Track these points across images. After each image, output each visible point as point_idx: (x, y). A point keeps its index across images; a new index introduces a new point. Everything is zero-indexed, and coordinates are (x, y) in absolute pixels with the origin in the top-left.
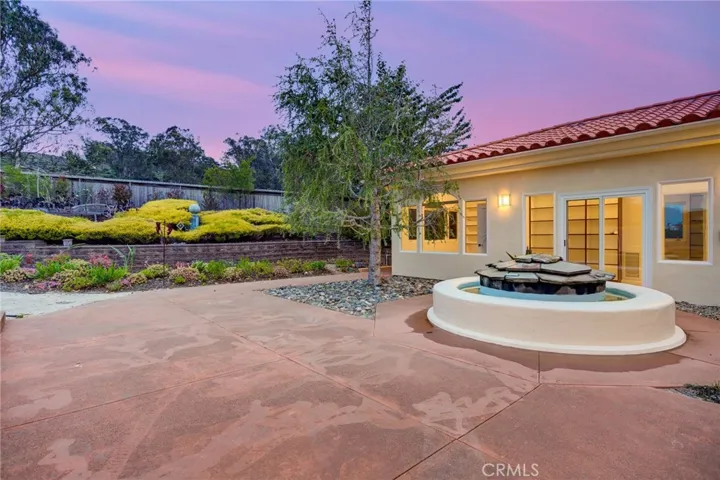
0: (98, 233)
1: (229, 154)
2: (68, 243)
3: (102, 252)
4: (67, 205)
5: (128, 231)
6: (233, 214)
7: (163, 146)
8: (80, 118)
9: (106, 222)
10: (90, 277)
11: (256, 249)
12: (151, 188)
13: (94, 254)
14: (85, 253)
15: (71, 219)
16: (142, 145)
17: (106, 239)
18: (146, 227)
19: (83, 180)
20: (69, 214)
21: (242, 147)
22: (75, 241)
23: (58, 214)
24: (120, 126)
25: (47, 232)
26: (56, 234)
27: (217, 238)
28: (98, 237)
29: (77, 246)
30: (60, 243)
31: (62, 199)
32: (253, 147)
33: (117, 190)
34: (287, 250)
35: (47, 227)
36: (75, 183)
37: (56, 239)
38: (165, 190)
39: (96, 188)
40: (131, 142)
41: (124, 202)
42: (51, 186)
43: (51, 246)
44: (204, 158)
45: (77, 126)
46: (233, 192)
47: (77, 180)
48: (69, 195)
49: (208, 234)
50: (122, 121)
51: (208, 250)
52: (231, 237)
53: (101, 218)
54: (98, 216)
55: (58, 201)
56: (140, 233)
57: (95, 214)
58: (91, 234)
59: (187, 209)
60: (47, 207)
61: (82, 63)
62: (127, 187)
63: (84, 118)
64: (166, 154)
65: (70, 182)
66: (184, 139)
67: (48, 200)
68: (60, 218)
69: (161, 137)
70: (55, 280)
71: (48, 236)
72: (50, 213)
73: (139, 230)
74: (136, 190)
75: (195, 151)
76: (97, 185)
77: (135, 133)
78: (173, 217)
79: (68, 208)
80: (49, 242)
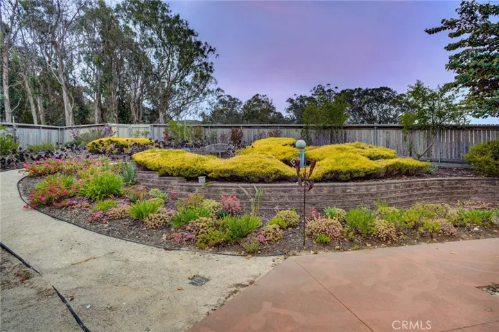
0: (227, 171)
1: (290, 109)
2: (202, 180)
3: (231, 191)
4: (202, 145)
5: (253, 169)
6: (337, 149)
7: (251, 108)
8: (209, 90)
9: (232, 160)
10: (224, 230)
11: (383, 189)
12: (256, 130)
13: (224, 193)
14: (216, 191)
15: (204, 157)
16: (239, 110)
17: (234, 177)
18: (269, 165)
19: (211, 127)
20: (203, 153)
21: (299, 104)
22: (208, 179)
23: (196, 152)
24: (227, 99)
25: (187, 170)
26: (193, 172)
27: (341, 176)
28: (227, 175)
29: (210, 184)
30: (196, 180)
31: (199, 141)
32: (306, 103)
33: (233, 133)
34: (413, 190)
35: (187, 165)
36: (206, 129)
37: (193, 176)
38: (267, 131)
39: (220, 132)
40: (233, 108)
41: (238, 142)
42: (193, 132)
43: (190, 184)
44: (275, 113)
45: (207, 96)
46: (325, 128)
47: (207, 127)
48: (203, 138)
49: (331, 172)
50: (228, 96)
51: (334, 191)
52: (356, 175)
53: (225, 155)
54: (222, 153)
55: (196, 143)
56: (264, 171)
57: (220, 152)
58: (221, 172)
59: (294, 145)
60: (190, 147)
61: (211, 52)
62: (240, 131)
63: (211, 90)
64: (253, 112)
65: (203, 129)
66: (263, 102)
67: (191, 142)
68: (196, 156)
69: (249, 101)
70: (190, 231)
71: (187, 173)
72: (191, 152)
73: (263, 168)
74: (245, 131)
75: (270, 109)
76: (220, 130)
77: (235, 102)
78: (284, 153)
79: (202, 147)
80: (189, 179)
